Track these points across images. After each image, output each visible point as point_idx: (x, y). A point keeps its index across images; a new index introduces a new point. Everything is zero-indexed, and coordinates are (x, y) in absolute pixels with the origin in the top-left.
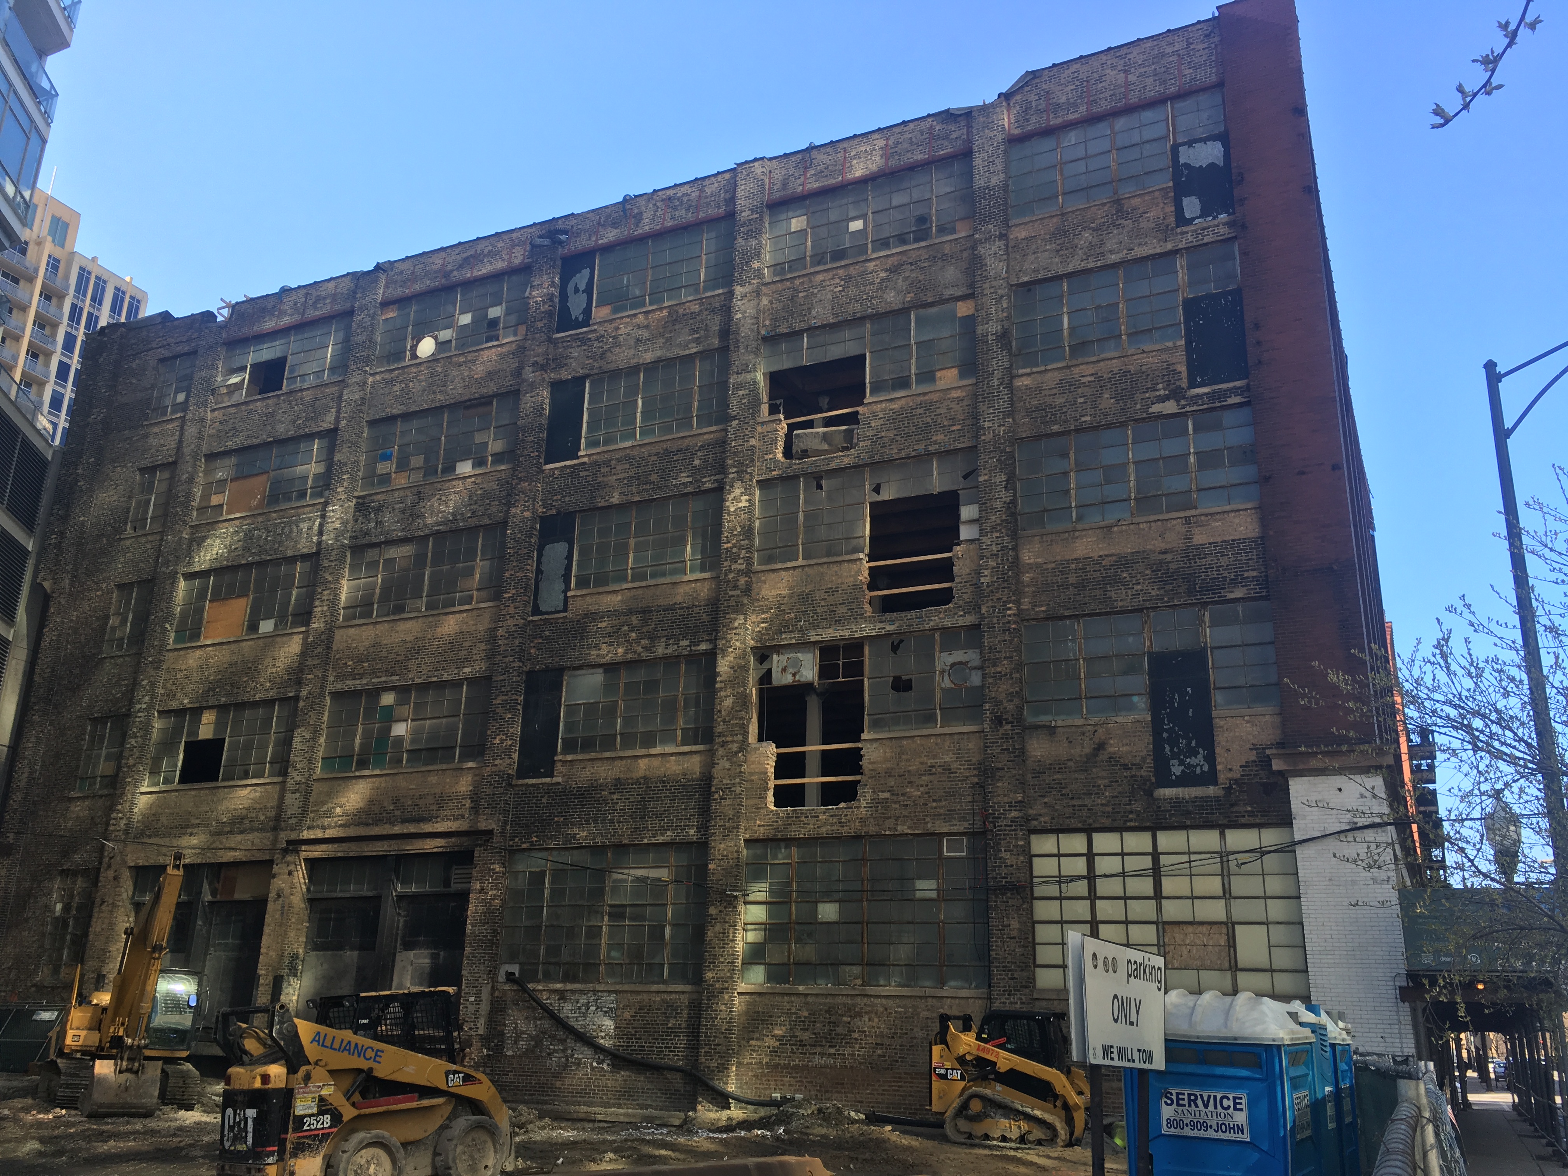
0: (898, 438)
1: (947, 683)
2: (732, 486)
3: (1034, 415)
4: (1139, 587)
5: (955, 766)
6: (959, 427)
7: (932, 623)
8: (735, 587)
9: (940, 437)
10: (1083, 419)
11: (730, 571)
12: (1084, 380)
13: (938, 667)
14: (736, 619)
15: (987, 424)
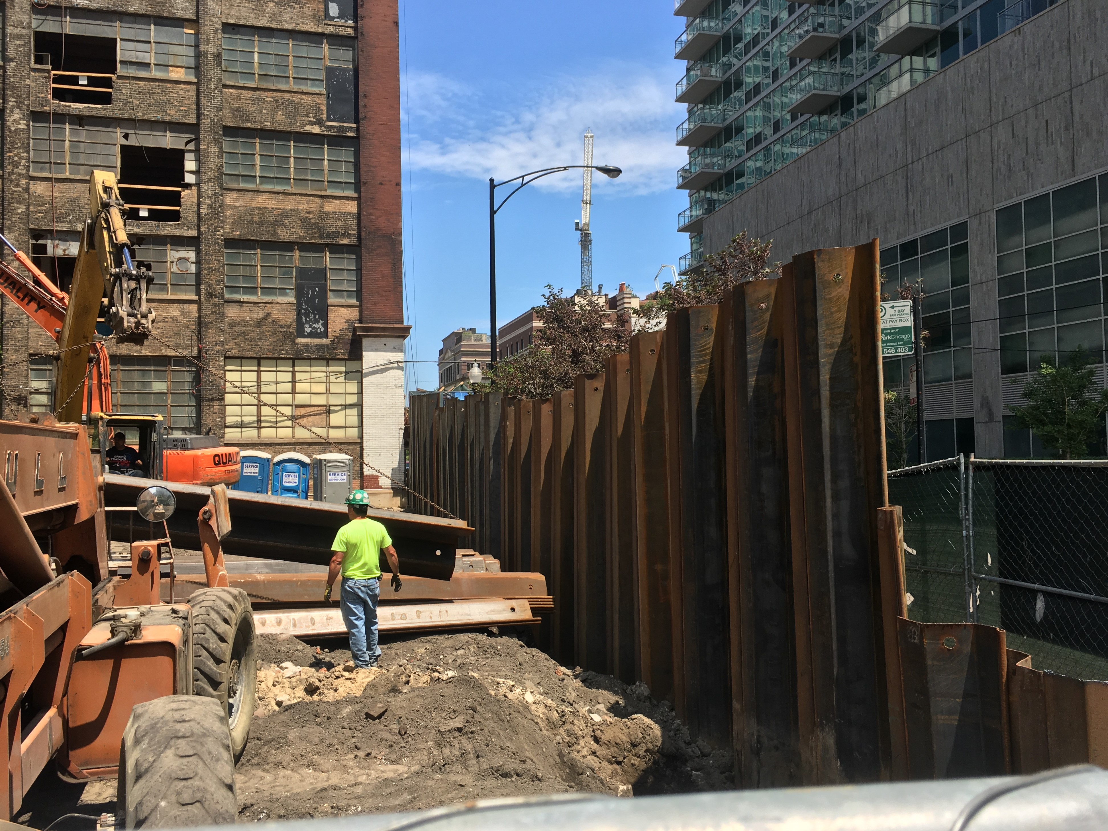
0: (142, 106)
1: (175, 269)
2: (12, 111)
3: (236, 113)
5: (180, 319)
6: (186, 109)
7: (166, 231)
8: (18, 185)
9: (172, 112)
10: (266, 123)
11: (13, 174)
12: (268, 99)
13: (169, 259)
14: (19, 208)
15: (206, 113)
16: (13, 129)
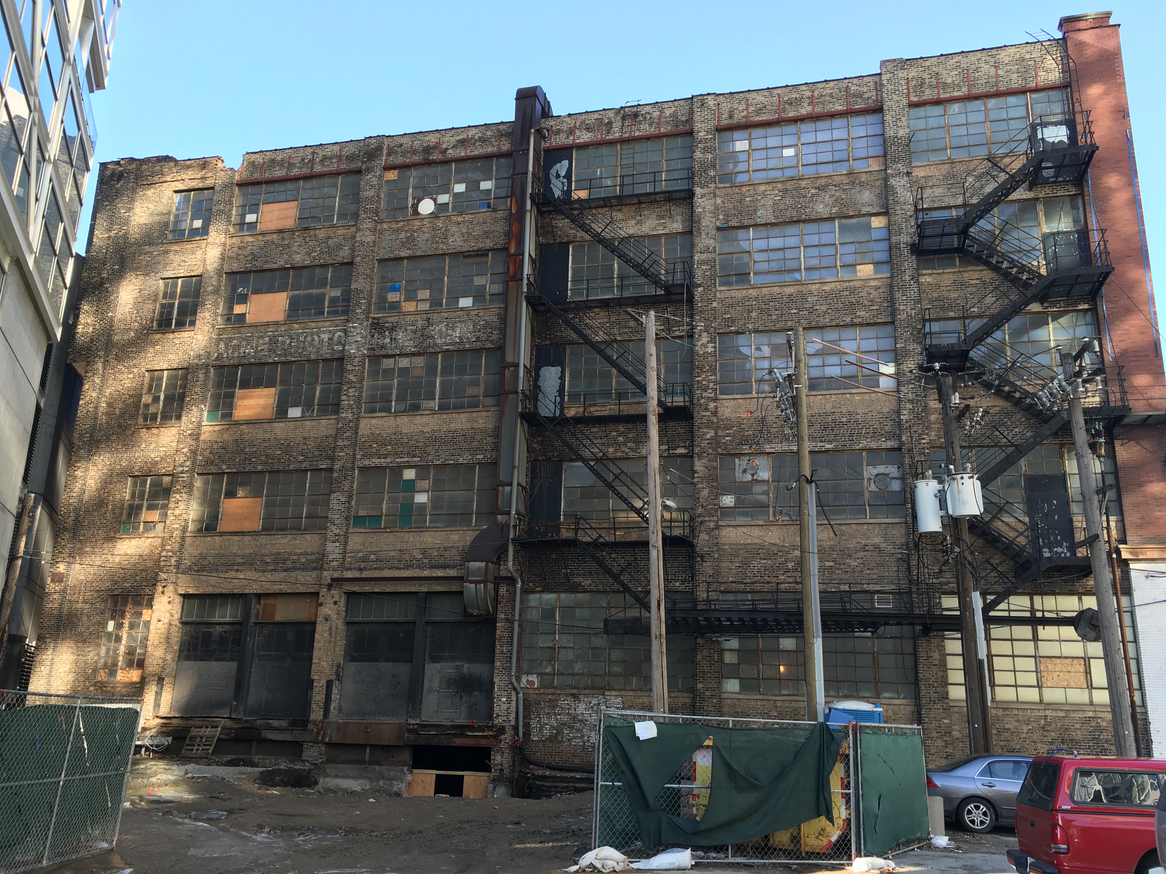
0: (830, 311)
1: (873, 487)
2: (700, 336)
3: (935, 303)
4: (1017, 430)
5: (883, 546)
6: (877, 307)
7: (861, 445)
8: (707, 409)
9: (862, 313)
10: (972, 310)
11: (702, 398)
12: (972, 282)
13: (866, 476)
14: (708, 433)
15: (902, 307)
16: (701, 353)
